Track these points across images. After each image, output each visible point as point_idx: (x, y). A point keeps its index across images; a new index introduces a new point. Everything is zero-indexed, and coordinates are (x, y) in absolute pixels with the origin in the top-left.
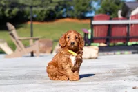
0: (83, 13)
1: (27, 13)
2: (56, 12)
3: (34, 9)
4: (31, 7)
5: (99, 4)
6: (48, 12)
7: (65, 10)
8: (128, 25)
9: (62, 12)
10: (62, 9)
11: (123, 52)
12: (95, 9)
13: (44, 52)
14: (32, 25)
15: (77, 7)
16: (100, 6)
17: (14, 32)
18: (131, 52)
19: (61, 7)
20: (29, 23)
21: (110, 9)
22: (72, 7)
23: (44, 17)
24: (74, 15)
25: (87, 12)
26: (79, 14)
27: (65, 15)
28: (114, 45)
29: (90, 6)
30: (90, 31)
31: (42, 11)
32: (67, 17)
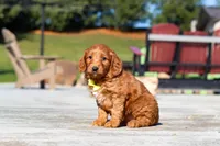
0: (130, 22)
1: (35, 14)
2: (84, 17)
3: (48, 9)
4: (44, 5)
5: (158, 9)
6: (71, 16)
7: (99, 14)
8: (209, 45)
9: (94, 17)
10: (95, 13)
11: (197, 91)
12: (150, 16)
13: (62, 83)
14: (43, 36)
15: (122, 10)
16: (159, 12)
17: (14, 45)
18: (211, 91)
19: (93, 9)
20: (38, 32)
21: (178, 17)
22: (113, 11)
23: (64, 23)
24: (115, 23)
25: (137, 20)
26: (123, 23)
27: (99, 24)
28: (183, 79)
29: (143, 9)
30: (144, 51)
31: (60, 13)
32: (104, 26)
